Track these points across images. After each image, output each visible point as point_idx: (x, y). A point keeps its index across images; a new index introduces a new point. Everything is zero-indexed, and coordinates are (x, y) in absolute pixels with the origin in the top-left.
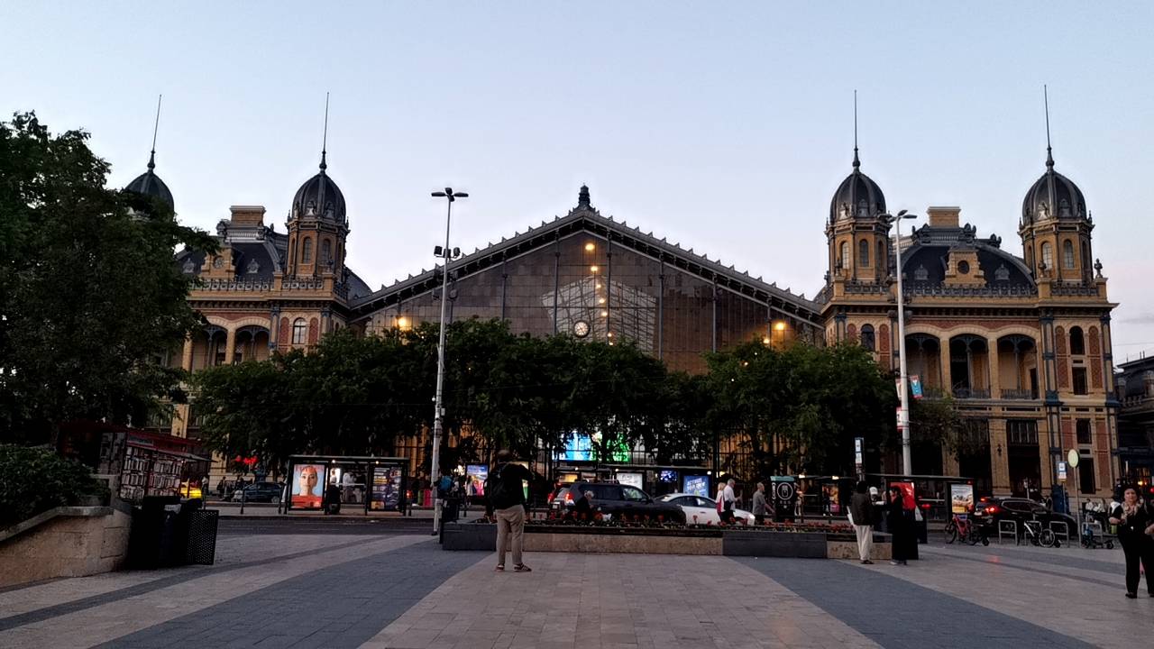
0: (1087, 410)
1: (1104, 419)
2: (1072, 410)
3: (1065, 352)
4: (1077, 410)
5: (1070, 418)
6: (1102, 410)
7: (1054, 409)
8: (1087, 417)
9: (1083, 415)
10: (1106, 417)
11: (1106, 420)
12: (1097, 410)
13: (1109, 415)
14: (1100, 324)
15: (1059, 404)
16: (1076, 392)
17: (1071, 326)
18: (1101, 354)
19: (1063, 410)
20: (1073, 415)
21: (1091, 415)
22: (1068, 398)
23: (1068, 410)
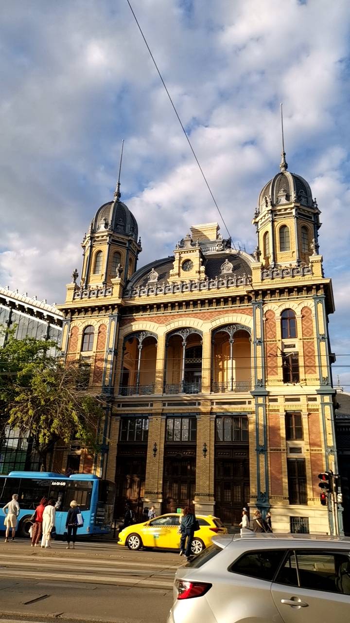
0: (298, 400)
1: (317, 410)
2: (281, 400)
3: (275, 337)
4: (287, 400)
5: (278, 410)
6: (315, 399)
7: (261, 400)
8: (298, 408)
9: (292, 406)
10: (320, 407)
11: (320, 411)
12: (310, 400)
13: (323, 404)
14: (313, 304)
15: (266, 395)
16: (286, 380)
17: (281, 309)
18: (315, 336)
19: (271, 400)
20: (281, 407)
21: (302, 406)
22: (277, 387)
23: (276, 400)
